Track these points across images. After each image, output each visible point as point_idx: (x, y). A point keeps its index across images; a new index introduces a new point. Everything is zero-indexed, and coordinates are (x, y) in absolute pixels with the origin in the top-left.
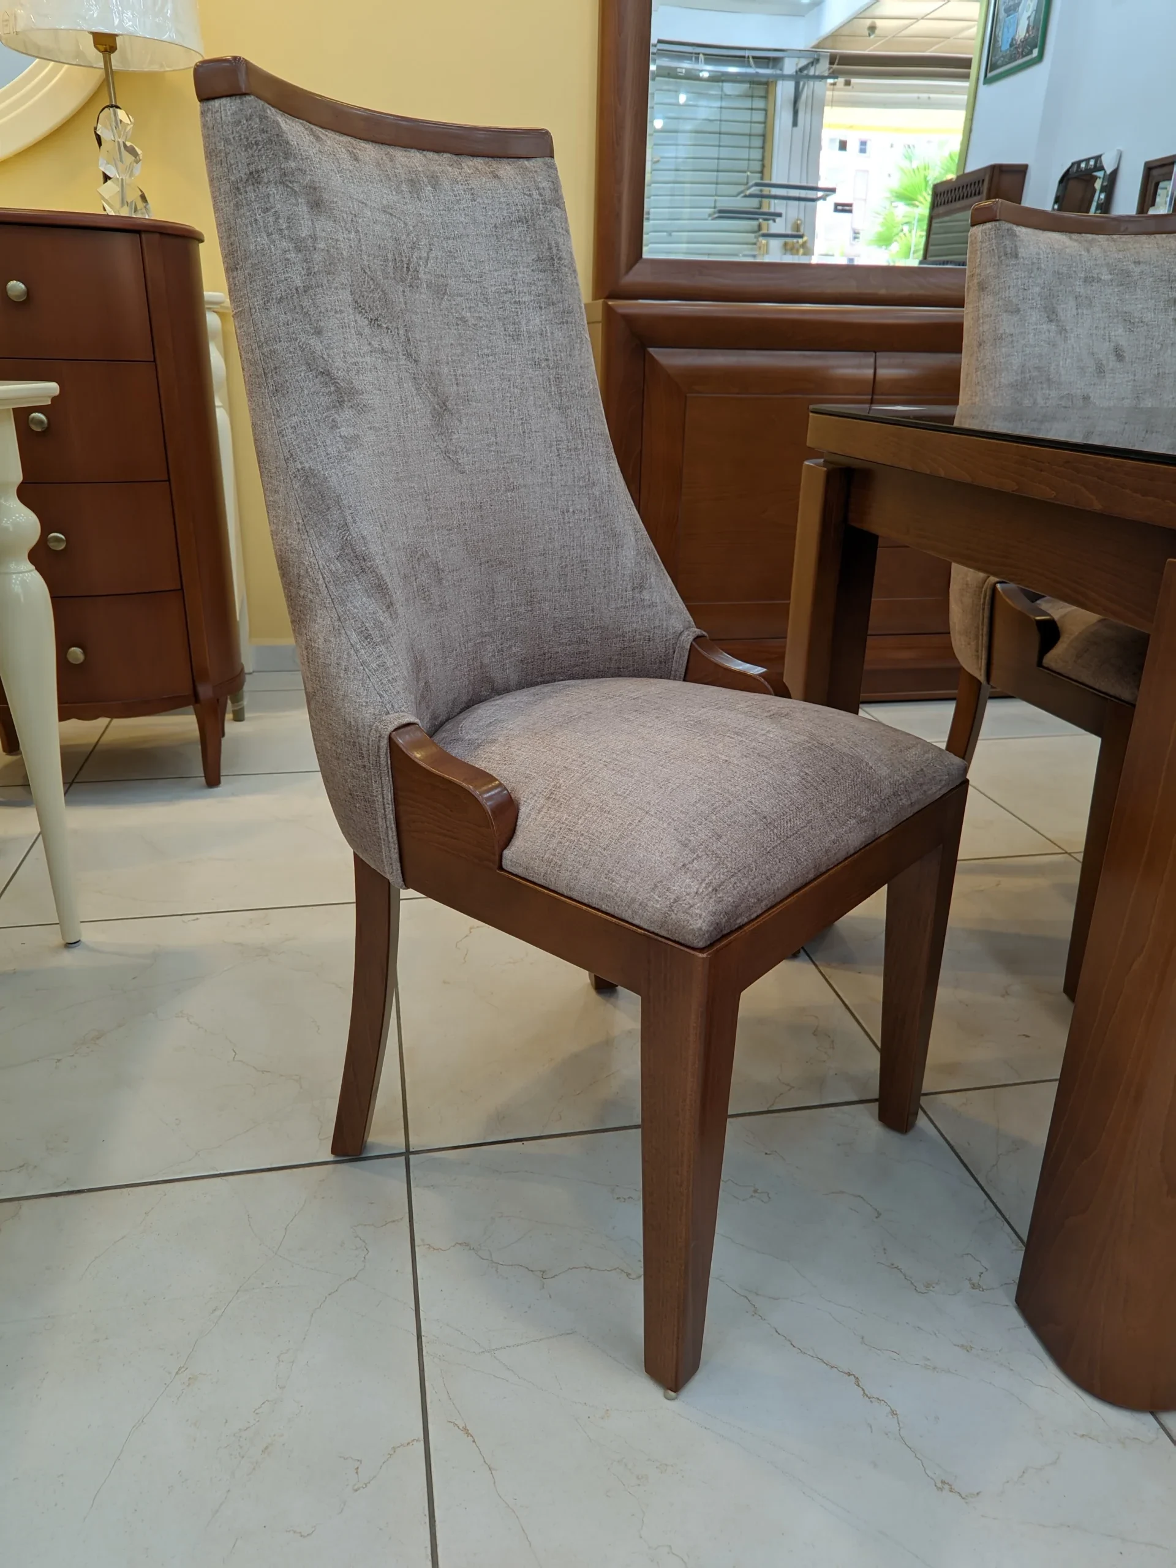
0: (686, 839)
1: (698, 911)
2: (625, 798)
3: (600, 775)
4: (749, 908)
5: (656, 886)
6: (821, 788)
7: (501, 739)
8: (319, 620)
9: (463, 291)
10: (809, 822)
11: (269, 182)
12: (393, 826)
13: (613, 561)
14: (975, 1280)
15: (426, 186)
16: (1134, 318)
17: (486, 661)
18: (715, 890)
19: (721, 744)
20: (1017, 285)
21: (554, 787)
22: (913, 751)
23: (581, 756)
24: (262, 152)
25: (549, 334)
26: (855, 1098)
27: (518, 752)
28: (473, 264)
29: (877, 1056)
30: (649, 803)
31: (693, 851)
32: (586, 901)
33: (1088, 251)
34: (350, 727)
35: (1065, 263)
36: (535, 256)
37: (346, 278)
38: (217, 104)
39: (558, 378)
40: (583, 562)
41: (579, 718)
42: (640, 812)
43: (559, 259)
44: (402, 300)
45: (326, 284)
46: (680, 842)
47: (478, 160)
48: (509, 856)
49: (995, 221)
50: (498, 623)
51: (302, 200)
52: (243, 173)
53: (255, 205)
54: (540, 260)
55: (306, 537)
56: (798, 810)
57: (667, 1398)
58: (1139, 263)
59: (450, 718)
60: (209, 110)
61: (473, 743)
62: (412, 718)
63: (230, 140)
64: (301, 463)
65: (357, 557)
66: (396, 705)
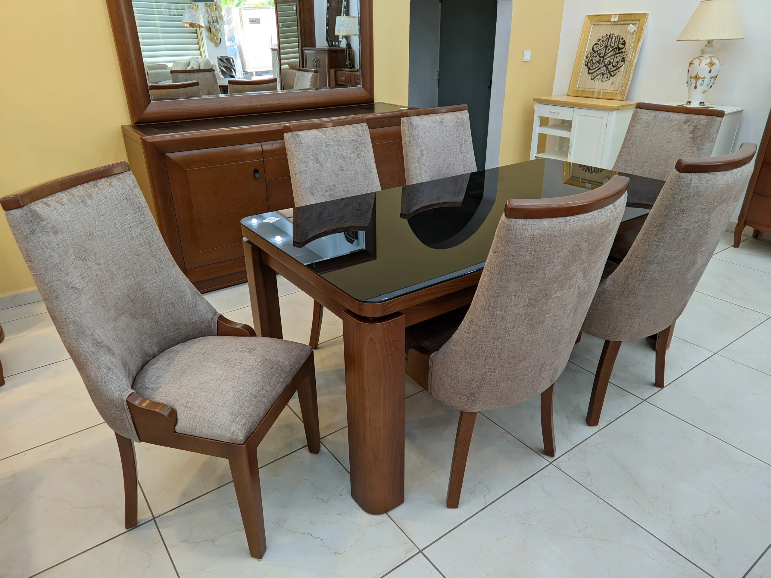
0: (232, 412)
1: (240, 434)
2: (211, 402)
3: (201, 395)
4: (254, 427)
5: (226, 430)
6: (269, 377)
7: (163, 386)
8: (91, 368)
9: (110, 232)
10: (267, 391)
11: (38, 232)
12: (133, 426)
13: (184, 301)
14: (340, 494)
15: (88, 200)
16: (344, 156)
17: (145, 349)
18: (244, 426)
19: (236, 370)
20: (303, 153)
21: (187, 402)
22: (294, 351)
23: (192, 388)
24: (34, 223)
25: (143, 233)
26: (301, 447)
27: (171, 391)
28: (111, 221)
30: (218, 402)
31: (235, 415)
32: (206, 437)
33: (325, 135)
34: (111, 400)
35: (318, 141)
36: (132, 209)
37: (71, 251)
38: (12, 212)
39: (150, 247)
40: (173, 304)
41: (187, 369)
42: (216, 406)
43: (141, 206)
44: (91, 246)
45: (66, 257)
46: (230, 413)
47: (103, 180)
48: (178, 428)
49: (291, 132)
50: (147, 335)
51: (51, 233)
52: (28, 232)
53: (35, 241)
54: (134, 209)
55: (79, 342)
56: (263, 388)
57: (259, 561)
58: (342, 137)
59: (138, 373)
60: (9, 214)
61: (153, 389)
62: (132, 391)
63: (20, 223)
64: (71, 319)
65: (99, 343)
66: (125, 388)
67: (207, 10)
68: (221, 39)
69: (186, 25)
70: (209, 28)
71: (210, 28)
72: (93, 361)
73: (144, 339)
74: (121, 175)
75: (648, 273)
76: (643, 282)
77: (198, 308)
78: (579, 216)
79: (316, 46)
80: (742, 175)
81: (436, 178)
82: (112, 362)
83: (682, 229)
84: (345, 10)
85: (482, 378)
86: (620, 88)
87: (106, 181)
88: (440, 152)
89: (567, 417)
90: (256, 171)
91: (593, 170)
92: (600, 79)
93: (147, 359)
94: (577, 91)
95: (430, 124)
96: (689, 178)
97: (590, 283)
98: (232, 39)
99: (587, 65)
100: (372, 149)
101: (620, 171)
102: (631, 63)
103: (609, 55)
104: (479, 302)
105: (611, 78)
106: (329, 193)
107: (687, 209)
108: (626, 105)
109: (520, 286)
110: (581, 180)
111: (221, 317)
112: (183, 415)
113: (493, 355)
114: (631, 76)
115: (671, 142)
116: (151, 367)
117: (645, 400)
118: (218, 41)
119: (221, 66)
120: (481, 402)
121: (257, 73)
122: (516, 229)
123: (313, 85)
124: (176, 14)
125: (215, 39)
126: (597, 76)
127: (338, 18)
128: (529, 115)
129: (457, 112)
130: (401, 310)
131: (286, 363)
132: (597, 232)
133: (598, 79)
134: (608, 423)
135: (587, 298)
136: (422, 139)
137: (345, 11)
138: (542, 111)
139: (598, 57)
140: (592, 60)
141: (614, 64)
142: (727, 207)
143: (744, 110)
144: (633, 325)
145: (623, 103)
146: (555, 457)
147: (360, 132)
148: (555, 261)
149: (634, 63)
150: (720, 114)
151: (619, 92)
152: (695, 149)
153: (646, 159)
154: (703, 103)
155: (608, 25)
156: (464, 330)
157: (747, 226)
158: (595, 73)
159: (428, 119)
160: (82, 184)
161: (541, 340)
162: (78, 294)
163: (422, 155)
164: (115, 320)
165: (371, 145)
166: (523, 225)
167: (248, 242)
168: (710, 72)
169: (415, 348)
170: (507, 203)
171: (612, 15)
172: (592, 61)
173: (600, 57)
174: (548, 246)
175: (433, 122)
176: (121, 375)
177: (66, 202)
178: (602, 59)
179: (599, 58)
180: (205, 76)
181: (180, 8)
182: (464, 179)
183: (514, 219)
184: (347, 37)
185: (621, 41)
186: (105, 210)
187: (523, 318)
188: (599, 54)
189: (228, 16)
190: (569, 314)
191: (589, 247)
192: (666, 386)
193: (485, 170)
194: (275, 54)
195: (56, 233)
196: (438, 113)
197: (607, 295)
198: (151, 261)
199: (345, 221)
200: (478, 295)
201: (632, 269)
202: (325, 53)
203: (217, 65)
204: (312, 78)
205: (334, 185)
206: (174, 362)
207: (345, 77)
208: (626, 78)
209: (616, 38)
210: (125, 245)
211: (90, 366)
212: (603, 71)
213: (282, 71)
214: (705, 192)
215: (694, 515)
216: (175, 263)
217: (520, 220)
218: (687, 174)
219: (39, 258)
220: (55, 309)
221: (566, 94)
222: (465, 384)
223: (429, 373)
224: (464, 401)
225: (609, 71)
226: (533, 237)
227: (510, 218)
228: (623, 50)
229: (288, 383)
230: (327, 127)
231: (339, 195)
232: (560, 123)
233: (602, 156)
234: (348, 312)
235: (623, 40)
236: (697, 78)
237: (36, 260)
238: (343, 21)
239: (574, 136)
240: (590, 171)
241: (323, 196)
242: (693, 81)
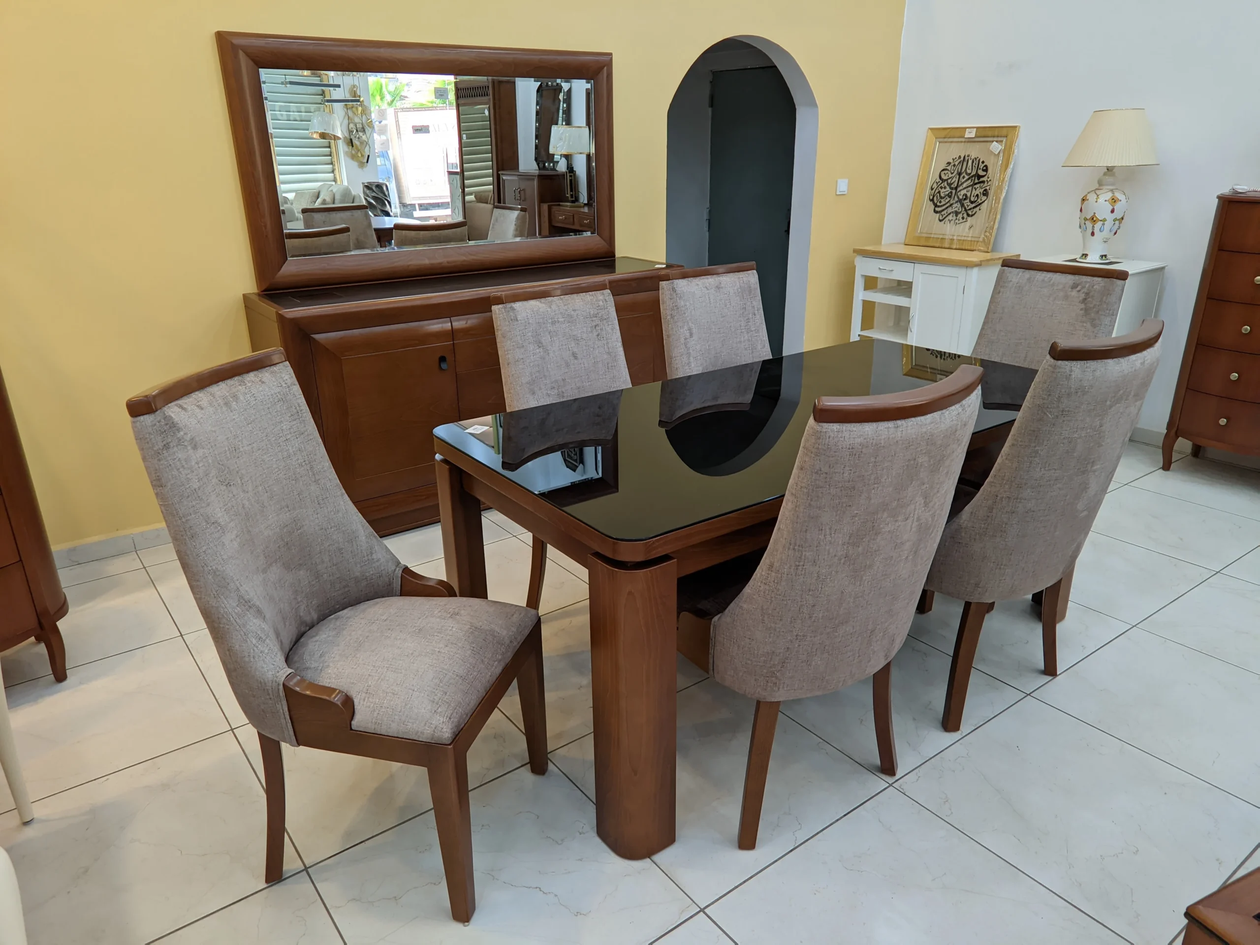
0: (433, 698)
1: (445, 730)
2: (402, 685)
3: (387, 676)
4: (464, 720)
5: (426, 724)
6: (481, 653)
7: (331, 665)
8: (234, 637)
9: (261, 447)
10: (479, 671)
11: (174, 446)
12: (290, 721)
13: (355, 546)
14: (581, 831)
15: (233, 402)
16: (578, 337)
17: (301, 614)
18: (450, 718)
19: (434, 642)
20: (520, 334)
21: (368, 686)
22: (515, 616)
23: (374, 666)
24: (168, 434)
25: (303, 449)
26: (520, 765)
27: (343, 671)
28: (262, 431)
29: (524, 738)
30: (413, 686)
31: (437, 704)
32: (396, 736)
33: (551, 308)
34: (261, 682)
35: (540, 317)
36: (290, 415)
37: (213, 472)
38: (142, 418)
39: (312, 468)
40: (340, 549)
41: (364, 641)
42: (410, 691)
43: (301, 411)
44: (236, 466)
45: (206, 481)
46: (431, 701)
47: (252, 374)
48: (355, 724)
49: (503, 304)
50: (304, 594)
51: (189, 448)
52: (161, 445)
53: (169, 458)
54: (292, 415)
55: (219, 599)
56: (474, 667)
57: (465, 926)
58: (574, 310)
59: (291, 650)
60: (138, 421)
61: (317, 669)
62: (290, 671)
63: (150, 433)
64: (211, 567)
65: (246, 602)
66: (281, 667)
67: (347, 114)
68: (369, 156)
69: (315, 136)
70: (349, 140)
71: (351, 140)
72: (238, 627)
73: (299, 600)
74: (275, 368)
75: (1020, 502)
76: (1014, 514)
77: (374, 556)
78: (913, 419)
79: (520, 169)
80: (1143, 363)
81: (711, 369)
82: (264, 628)
83: (1064, 438)
84: (564, 116)
85: (786, 650)
86: (983, 233)
87: (255, 375)
88: (717, 330)
89: (914, 719)
90: (442, 359)
91: (947, 355)
92: (952, 220)
93: (303, 629)
94: (919, 238)
95: (702, 290)
96: (1068, 368)
97: (935, 512)
98: (384, 155)
99: (932, 200)
100: (618, 328)
101: (982, 358)
102: (998, 199)
103: (965, 185)
104: (781, 539)
105: (969, 218)
106: (556, 391)
107: (1068, 411)
108: (992, 260)
109: (836, 516)
110: (929, 370)
111: (406, 570)
112: (363, 705)
113: (802, 615)
114: (998, 217)
115: (1054, 315)
116: (312, 640)
117: (1029, 695)
118: (363, 159)
119: (368, 196)
120: (785, 686)
121: (421, 206)
122: (829, 437)
123: (518, 229)
124: (298, 118)
125: (360, 155)
126: (947, 216)
127: (554, 128)
128: (848, 273)
129: (741, 273)
130: (672, 553)
131: (505, 633)
132: (939, 442)
133: (950, 221)
134: (974, 728)
135: (931, 534)
136: (691, 312)
137: (564, 118)
138: (865, 267)
139: (948, 189)
140: (939, 192)
141: (972, 199)
142: (1126, 408)
143: (1167, 266)
144: (1004, 578)
145: (988, 256)
146: (897, 776)
147: (601, 303)
148: (883, 480)
149: (1002, 198)
150: (1122, 276)
151: (981, 239)
152: (1088, 325)
153: (1020, 339)
154: (1105, 256)
155: (962, 142)
156: (761, 580)
157: (1180, 438)
158: (945, 211)
159: (698, 283)
160: (225, 380)
161: (869, 593)
162: (221, 532)
163: (691, 335)
164: (264, 571)
165: (616, 322)
166: (839, 432)
167: (445, 461)
168: (1113, 211)
169: (689, 611)
170: (815, 403)
171: (966, 128)
172: (940, 195)
173: (952, 188)
174: (873, 459)
175: (706, 288)
176: (275, 648)
177: (205, 405)
178: (954, 191)
179: (950, 190)
180: (352, 215)
181: (303, 110)
182: (752, 370)
183: (825, 424)
184: (568, 157)
185: (981, 166)
186: (255, 416)
187: (842, 561)
188: (950, 185)
189: (380, 122)
190: (907, 557)
191: (930, 461)
192: (1060, 674)
193: (783, 357)
194: (455, 181)
195: (195, 448)
196: (713, 274)
197: (963, 534)
198: (312, 488)
199: (579, 432)
200: (779, 528)
201: (997, 496)
202: (534, 179)
203: (362, 196)
204: (517, 218)
205: (564, 380)
206: (345, 632)
207: (565, 215)
208: (991, 219)
209: (973, 162)
210: (280, 464)
211: (233, 634)
212: (956, 209)
213: (467, 205)
214: (1091, 386)
215: (1101, 856)
216: (344, 491)
217: (835, 424)
218: (1064, 362)
219: (172, 482)
220: (189, 552)
221: (903, 242)
222: (764, 658)
223: (711, 645)
224: (762, 684)
225: (965, 209)
226: (852, 448)
227: (821, 422)
228: (985, 179)
229: (507, 662)
230: (554, 297)
231: (571, 394)
232: (895, 284)
233: (959, 333)
234: (597, 555)
235: (984, 164)
236: (1093, 220)
237: (169, 484)
238: (562, 133)
239: (916, 303)
240: (943, 357)
241: (548, 395)
242: (1089, 224)
